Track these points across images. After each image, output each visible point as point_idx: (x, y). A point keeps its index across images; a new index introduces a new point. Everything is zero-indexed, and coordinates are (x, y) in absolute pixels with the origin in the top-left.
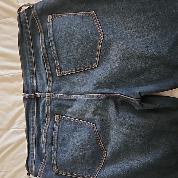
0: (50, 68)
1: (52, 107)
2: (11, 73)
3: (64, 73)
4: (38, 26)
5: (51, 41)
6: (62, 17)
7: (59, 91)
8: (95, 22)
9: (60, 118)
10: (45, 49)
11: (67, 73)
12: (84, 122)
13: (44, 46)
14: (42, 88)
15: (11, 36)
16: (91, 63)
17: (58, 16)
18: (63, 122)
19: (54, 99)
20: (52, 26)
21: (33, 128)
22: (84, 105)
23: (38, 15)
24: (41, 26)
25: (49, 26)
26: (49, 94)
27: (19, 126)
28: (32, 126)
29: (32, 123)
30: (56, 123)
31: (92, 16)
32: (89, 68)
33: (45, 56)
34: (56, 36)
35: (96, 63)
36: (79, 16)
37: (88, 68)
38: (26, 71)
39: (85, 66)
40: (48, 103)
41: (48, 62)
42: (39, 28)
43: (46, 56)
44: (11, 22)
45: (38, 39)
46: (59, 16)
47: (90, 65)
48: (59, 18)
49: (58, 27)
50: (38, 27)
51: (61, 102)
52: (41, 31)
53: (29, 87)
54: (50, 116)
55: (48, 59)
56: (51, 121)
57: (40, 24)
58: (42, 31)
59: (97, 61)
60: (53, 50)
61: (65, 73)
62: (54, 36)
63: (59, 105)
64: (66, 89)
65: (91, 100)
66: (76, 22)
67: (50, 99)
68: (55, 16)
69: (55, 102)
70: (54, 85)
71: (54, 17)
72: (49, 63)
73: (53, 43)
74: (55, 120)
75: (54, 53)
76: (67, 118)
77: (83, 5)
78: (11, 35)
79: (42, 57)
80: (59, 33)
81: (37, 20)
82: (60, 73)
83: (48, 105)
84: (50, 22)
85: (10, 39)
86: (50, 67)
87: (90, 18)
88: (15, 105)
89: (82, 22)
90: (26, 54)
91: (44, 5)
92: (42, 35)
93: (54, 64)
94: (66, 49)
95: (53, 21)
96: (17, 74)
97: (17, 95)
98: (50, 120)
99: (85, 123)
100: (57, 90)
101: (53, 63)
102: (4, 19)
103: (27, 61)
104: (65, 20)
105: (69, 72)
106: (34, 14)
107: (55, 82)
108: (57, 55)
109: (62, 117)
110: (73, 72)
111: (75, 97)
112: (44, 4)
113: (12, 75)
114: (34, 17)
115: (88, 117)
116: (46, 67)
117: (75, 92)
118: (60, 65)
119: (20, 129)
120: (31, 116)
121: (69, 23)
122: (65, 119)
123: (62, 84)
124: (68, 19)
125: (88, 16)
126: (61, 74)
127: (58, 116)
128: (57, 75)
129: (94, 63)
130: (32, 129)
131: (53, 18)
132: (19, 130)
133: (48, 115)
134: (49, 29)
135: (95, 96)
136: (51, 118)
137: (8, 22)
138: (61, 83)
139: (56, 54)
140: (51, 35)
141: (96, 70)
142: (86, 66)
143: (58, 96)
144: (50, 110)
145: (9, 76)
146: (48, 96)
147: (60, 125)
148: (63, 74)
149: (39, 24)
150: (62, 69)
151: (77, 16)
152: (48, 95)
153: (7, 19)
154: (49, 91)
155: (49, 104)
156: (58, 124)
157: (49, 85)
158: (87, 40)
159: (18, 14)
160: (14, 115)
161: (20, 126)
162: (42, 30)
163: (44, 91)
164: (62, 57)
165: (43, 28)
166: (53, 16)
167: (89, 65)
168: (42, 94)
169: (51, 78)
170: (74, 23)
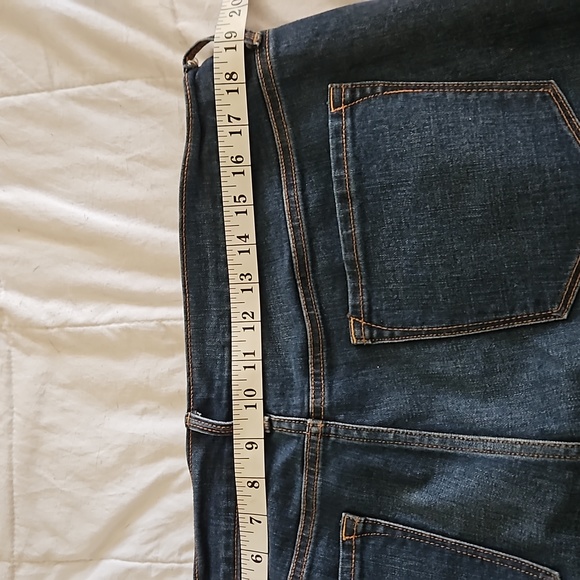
0: (321, 308)
1: (332, 479)
2: (122, 320)
3: (387, 334)
4: (274, 127)
5: (343, 198)
6: (401, 98)
7: (361, 411)
8: (566, 129)
9: (369, 527)
10: (303, 230)
11: (404, 334)
12: (493, 557)
13: (301, 216)
14: (282, 394)
15: (130, 159)
16: (537, 303)
17: (379, 90)
18: (384, 546)
19: (344, 446)
20: (353, 135)
21: (228, 565)
22: (503, 485)
23: (284, 82)
24: (288, 130)
25: (338, 132)
26: (320, 423)
27: (151, 551)
28: (222, 554)
29: (223, 541)
30: (348, 547)
31: (544, 98)
32: (522, 320)
33: (301, 258)
34: (374, 177)
35: (565, 304)
36: (484, 96)
37: (517, 320)
38: (205, 317)
39: (502, 312)
40: (312, 462)
41: (311, 284)
42: (276, 135)
43: (307, 258)
44: (133, 101)
45: (272, 181)
46: (384, 89)
47: (531, 310)
48: (386, 98)
49: (384, 142)
50: (275, 130)
51: (376, 460)
52: (285, 149)
53: (217, 384)
54: (320, 519)
55: (313, 272)
56: (321, 538)
57: (285, 117)
58: (292, 151)
59: (569, 294)
60: (350, 236)
61: (392, 336)
62: (359, 176)
63: (367, 474)
64: (393, 402)
65: (543, 466)
66: (474, 121)
67: (325, 444)
68: (363, 90)
69: (348, 458)
70: (337, 384)
71: (358, 95)
72: (316, 286)
73: (354, 208)
74: (343, 536)
75: (349, 249)
76: (405, 533)
77: (502, 52)
78: (129, 156)
79: (291, 261)
80: (388, 166)
81: (274, 101)
82: (367, 332)
83: (310, 473)
84: (338, 116)
85: (122, 173)
86: (320, 304)
87: (540, 107)
88: (133, 454)
89: (505, 125)
90: (208, 242)
91: (316, 42)
92: (288, 168)
93: (338, 295)
94: (420, 238)
95: (352, 109)
96: (153, 324)
97: (144, 412)
98: (317, 532)
99: (503, 561)
100: (355, 405)
101: (334, 289)
102: (100, 86)
103: (210, 274)
104: (416, 110)
105: (413, 334)
106: (266, 75)
107: (341, 371)
108: (364, 259)
109: (375, 525)
110: (438, 332)
111: (443, 440)
112: (317, 35)
113: (126, 330)
114: (264, 89)
115: (525, 538)
116: (303, 303)
117: (440, 416)
118: (369, 300)
119: (157, 561)
120: (218, 509)
121: (439, 124)
122: (394, 534)
123: (370, 378)
124: (435, 108)
125: (530, 99)
126: (371, 338)
127: (357, 519)
128: (354, 340)
129: (553, 303)
130: (223, 567)
131: (353, 99)
132: (149, 568)
133: (307, 513)
134: (339, 148)
135: (567, 452)
136: (319, 527)
137: (116, 100)
138: (367, 375)
139: (360, 254)
140: (348, 173)
141: (561, 331)
142: (511, 312)
143: (364, 434)
144: (321, 494)
145: (112, 330)
146: (316, 434)
147: (369, 557)
148: (381, 336)
149: (278, 118)
150: (378, 316)
151: (473, 96)
152: (314, 429)
153: (116, 84)
154: (317, 410)
155: (319, 465)
156: (358, 556)
157: (315, 386)
158: (535, 204)
159: (187, 70)
160: (126, 499)
161: (158, 547)
162: (291, 143)
163: (289, 406)
164: (389, 268)
165: (295, 139)
166: (353, 91)
167: (525, 307)
168: (279, 421)
169: (322, 354)
170: (465, 129)
